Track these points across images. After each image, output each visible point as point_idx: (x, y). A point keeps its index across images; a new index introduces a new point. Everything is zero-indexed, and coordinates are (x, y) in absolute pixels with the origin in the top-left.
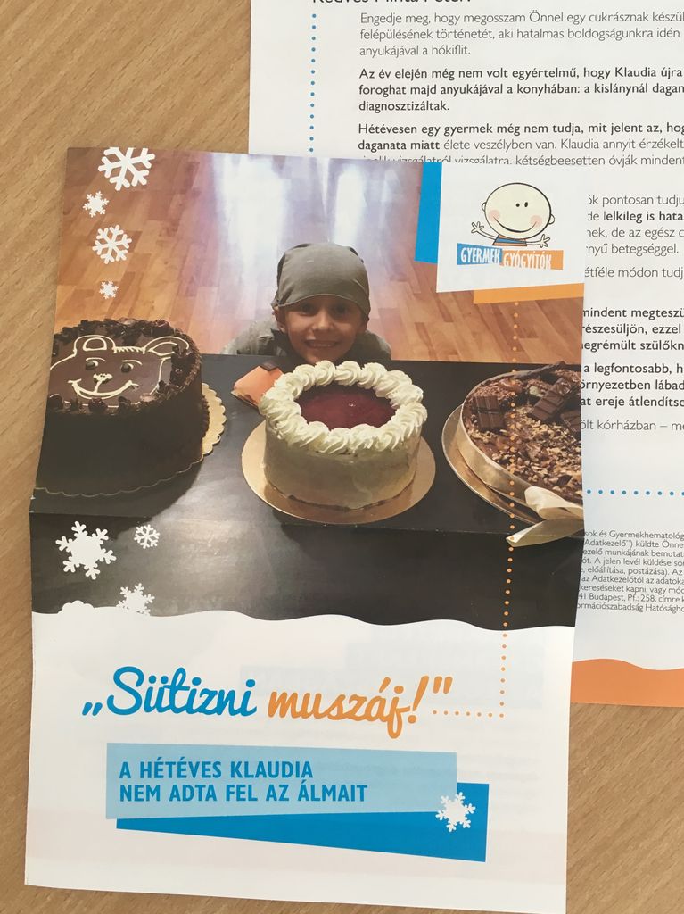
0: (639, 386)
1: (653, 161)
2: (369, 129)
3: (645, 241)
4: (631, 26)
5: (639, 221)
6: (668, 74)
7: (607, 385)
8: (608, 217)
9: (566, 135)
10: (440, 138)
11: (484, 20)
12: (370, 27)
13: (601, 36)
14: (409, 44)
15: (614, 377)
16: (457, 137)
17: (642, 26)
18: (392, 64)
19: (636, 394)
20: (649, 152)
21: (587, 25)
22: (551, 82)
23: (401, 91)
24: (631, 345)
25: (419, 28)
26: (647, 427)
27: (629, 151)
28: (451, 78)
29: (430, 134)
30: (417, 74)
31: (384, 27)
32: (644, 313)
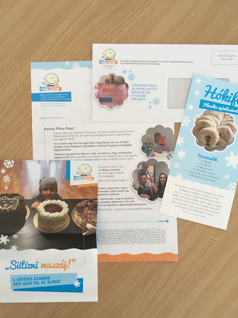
0: (109, 202)
1: (110, 159)
2: (56, 154)
3: (109, 175)
4: (105, 133)
5: (108, 171)
6: (112, 143)
7: (103, 202)
8: (102, 170)
9: (93, 155)
10: (70, 156)
11: (77, 133)
12: (55, 135)
13: (99, 136)
14: (63, 138)
15: (104, 201)
16: (73, 156)
17: (107, 134)
18: (60, 142)
19: (108, 204)
20: (109, 158)
21: (97, 134)
22: (90, 145)
23: (62, 147)
24: (107, 194)
25: (65, 135)
26: (110, 210)
27: (105, 158)
28: (71, 144)
29: (68, 155)
30: (65, 144)
31: (58, 135)
32: (109, 188)
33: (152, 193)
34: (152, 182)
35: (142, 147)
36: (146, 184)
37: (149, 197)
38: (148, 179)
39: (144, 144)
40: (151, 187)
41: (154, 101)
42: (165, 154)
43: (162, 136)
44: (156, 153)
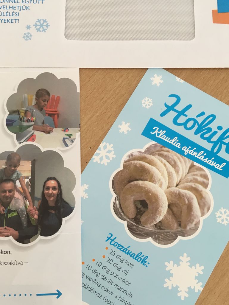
33: (25, 223)
34: (25, 198)
35: (7, 121)
36: (13, 202)
37: (16, 233)
38: (19, 191)
39: (11, 112)
40: (22, 211)
41: (36, 25)
42: (58, 134)
43: (54, 96)
44: (37, 133)
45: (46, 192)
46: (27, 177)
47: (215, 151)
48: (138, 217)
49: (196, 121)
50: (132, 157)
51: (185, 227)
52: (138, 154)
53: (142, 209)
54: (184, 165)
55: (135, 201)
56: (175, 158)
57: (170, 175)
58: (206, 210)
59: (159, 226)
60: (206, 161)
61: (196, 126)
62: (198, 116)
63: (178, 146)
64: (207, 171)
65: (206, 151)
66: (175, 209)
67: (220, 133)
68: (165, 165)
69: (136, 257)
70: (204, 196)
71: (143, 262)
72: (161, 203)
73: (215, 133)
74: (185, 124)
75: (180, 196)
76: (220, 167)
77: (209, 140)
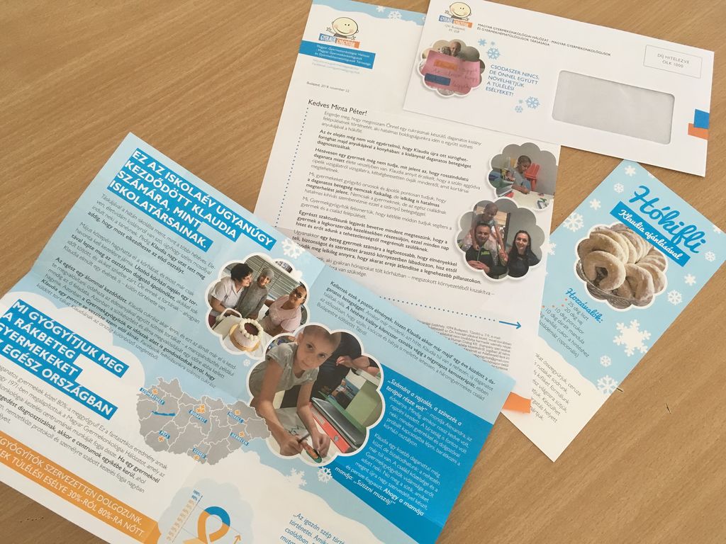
0: (402, 260)
1: (422, 183)
2: (319, 150)
3: (415, 210)
4: (423, 135)
5: (413, 202)
6: (433, 154)
7: (390, 258)
8: (402, 198)
9: (392, 167)
10: (346, 159)
11: (370, 123)
12: (327, 116)
13: (411, 137)
14: (340, 125)
15: (394, 255)
16: (351, 160)
17: (427, 136)
18: (333, 131)
19: (401, 263)
20: (421, 179)
21: (407, 132)
22: (390, 148)
23: (334, 140)
24: (402, 245)
25: (346, 121)
26: (403, 276)
27: (414, 177)
28: (354, 139)
29: (342, 156)
30: (341, 136)
31: (333, 118)
32: (409, 235)
33: (496, 263)
34: (498, 242)
35: (490, 176)
36: (487, 243)
37: (488, 268)
38: (493, 235)
39: (495, 169)
40: (494, 252)
41: (527, 101)
42: (534, 196)
43: (534, 165)
45: (517, 241)
46: (502, 226)
47: (675, 242)
48: (598, 281)
49: (661, 213)
50: (598, 231)
51: (639, 298)
52: (604, 229)
53: (602, 275)
54: (645, 247)
55: (596, 267)
56: (638, 240)
57: (631, 253)
58: (659, 288)
59: (616, 292)
60: (665, 248)
61: (661, 218)
62: (663, 210)
63: (642, 230)
64: (665, 257)
65: (666, 240)
66: (631, 282)
67: (681, 228)
68: (628, 244)
69: (592, 313)
70: (660, 276)
71: (598, 318)
72: (619, 274)
73: (677, 227)
74: (651, 214)
75: (637, 272)
76: (677, 256)
77: (670, 231)
